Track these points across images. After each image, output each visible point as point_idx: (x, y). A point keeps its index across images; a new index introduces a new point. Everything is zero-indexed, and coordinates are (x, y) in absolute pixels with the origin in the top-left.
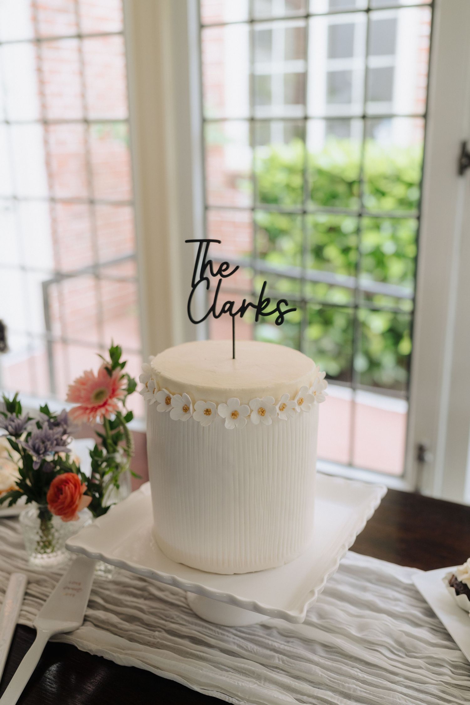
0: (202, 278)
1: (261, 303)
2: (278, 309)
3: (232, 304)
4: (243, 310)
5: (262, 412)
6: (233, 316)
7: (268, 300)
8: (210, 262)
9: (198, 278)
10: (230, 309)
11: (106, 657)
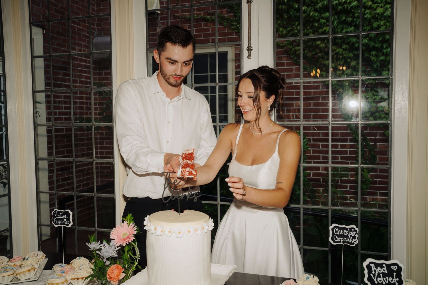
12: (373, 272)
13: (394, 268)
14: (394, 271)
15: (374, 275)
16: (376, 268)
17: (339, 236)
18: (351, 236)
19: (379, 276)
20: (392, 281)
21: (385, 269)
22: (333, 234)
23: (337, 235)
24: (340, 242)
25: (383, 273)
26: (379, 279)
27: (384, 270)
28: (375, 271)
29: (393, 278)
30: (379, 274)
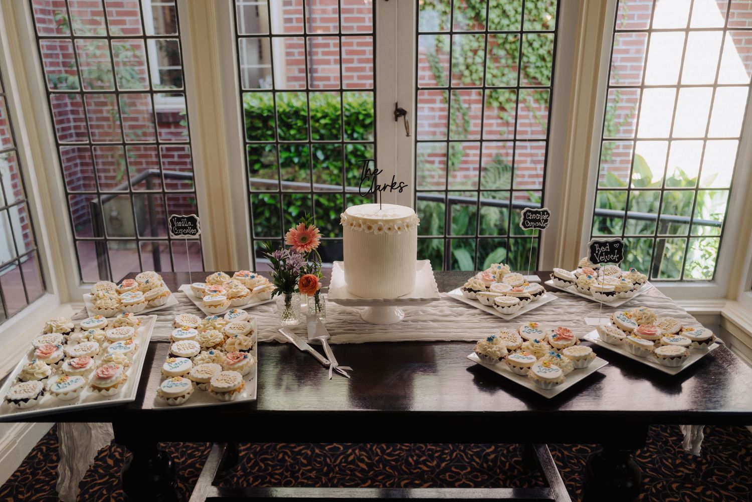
0: (366, 177)
1: (392, 184)
2: (400, 186)
3: (380, 186)
4: (384, 188)
5: (408, 226)
6: (380, 191)
7: (396, 183)
8: (370, 169)
9: (364, 176)
10: (379, 188)
11: (351, 342)
12: (597, 252)
13: (616, 246)
14: (616, 249)
15: (597, 255)
16: (600, 247)
17: (531, 221)
18: (543, 219)
19: (602, 255)
20: (613, 258)
21: (608, 247)
22: (525, 219)
23: (529, 220)
24: (532, 227)
25: (605, 252)
26: (601, 258)
27: (607, 249)
28: (598, 250)
29: (614, 255)
30: (602, 252)
